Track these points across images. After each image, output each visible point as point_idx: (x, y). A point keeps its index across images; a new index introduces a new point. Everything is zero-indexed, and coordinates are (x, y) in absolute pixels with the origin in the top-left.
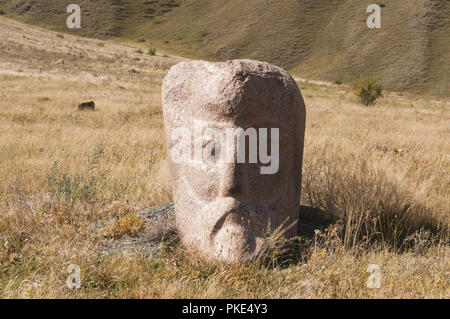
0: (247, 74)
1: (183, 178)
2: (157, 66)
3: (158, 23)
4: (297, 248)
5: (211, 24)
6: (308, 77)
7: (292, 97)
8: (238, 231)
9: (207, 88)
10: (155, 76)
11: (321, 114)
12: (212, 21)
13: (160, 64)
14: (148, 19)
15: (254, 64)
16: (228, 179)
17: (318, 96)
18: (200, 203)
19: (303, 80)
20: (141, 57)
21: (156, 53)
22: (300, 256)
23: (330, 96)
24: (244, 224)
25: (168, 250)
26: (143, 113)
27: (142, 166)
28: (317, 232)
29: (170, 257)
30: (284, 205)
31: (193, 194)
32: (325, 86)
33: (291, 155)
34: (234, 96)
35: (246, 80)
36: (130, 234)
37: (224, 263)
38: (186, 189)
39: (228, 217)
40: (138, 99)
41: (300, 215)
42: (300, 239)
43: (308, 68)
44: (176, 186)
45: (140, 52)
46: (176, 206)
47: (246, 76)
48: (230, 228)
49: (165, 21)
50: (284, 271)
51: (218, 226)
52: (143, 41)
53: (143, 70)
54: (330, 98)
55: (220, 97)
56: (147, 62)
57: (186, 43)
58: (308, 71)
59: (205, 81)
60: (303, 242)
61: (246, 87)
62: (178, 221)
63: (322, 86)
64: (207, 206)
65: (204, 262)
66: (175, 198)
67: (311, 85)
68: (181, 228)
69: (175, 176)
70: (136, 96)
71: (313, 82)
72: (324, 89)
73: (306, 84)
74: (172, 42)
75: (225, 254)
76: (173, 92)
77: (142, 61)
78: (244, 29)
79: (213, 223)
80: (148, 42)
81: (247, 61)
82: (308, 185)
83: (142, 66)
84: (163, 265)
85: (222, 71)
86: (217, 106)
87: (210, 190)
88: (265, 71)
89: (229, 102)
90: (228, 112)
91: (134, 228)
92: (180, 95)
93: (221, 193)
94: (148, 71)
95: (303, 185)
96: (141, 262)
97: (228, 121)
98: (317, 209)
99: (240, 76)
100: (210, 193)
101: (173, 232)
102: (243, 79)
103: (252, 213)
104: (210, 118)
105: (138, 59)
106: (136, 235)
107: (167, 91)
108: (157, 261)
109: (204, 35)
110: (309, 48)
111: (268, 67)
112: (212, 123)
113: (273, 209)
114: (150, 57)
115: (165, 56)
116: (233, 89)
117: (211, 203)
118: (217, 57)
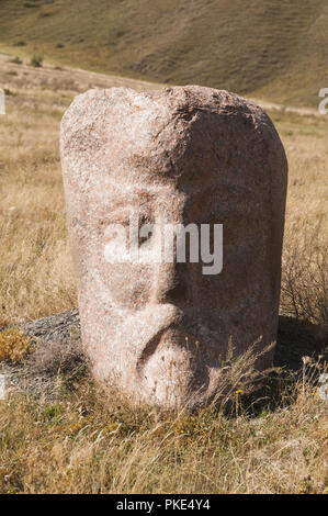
0: (195, 110)
1: (94, 273)
2: (44, 84)
3: (47, 15)
4: (274, 385)
5: (131, 18)
6: (286, 103)
7: (266, 145)
8: (181, 358)
9: (132, 132)
10: (42, 101)
11: (307, 164)
12: (131, 12)
13: (50, 81)
14: (30, 9)
15: (206, 94)
16: (165, 275)
17: (301, 133)
18: (120, 312)
19: (278, 108)
20: (21, 70)
21: (44, 64)
22: (278, 398)
23: (321, 132)
24: (191, 347)
25: (69, 387)
26: (23, 161)
27: (25, 250)
28: (306, 360)
29: (73, 399)
30: (254, 316)
31: (109, 299)
32: (312, 116)
33: (265, 237)
34: (174, 143)
35: (194, 118)
36: (9, 362)
37: (159, 408)
38: (98, 290)
39: (165, 336)
40: (15, 138)
41: (279, 332)
42: (278, 370)
43: (284, 87)
44: (83, 285)
45: (17, 61)
46: (82, 316)
47: (193, 113)
48: (167, 353)
49: (58, 12)
50: (253, 422)
51: (150, 349)
52: (22, 44)
53: (22, 91)
54: (320, 137)
55: (152, 145)
56: (29, 78)
57: (90, 47)
58: (285, 92)
59: (128, 119)
60: (283, 375)
61: (194, 130)
62: (85, 341)
63: (307, 116)
64: (131, 318)
65: (126, 407)
66: (81, 304)
67: (291, 114)
68: (90, 352)
69: (80, 269)
70: (12, 133)
71: (294, 110)
72: (310, 121)
73: (282, 112)
74: (68, 46)
75: (160, 396)
76: (79, 136)
77: (20, 77)
78: (183, 26)
79: (141, 345)
80: (30, 46)
81: (195, 88)
82: (290, 283)
83: (20, 84)
84: (63, 412)
85: (156, 104)
86: (148, 161)
87: (136, 293)
88: (224, 104)
89: (166, 154)
90: (165, 169)
91: (16, 351)
92: (88, 141)
93: (153, 298)
94: (29, 92)
95: (284, 284)
96: (28, 409)
97: (165, 183)
98: (306, 322)
99: (185, 112)
100: (136, 297)
101: (78, 359)
102: (188, 118)
103: (203, 329)
104: (136, 178)
105: (14, 74)
106: (18, 364)
107: (68, 135)
108: (52, 404)
109: (120, 34)
110: (286, 56)
111: (228, 98)
112: (140, 186)
113: (236, 323)
114: (33, 71)
115: (57, 68)
116: (174, 133)
117: (138, 314)
118: (140, 70)
